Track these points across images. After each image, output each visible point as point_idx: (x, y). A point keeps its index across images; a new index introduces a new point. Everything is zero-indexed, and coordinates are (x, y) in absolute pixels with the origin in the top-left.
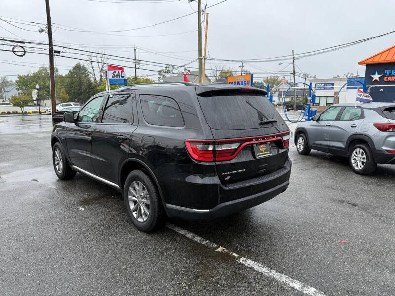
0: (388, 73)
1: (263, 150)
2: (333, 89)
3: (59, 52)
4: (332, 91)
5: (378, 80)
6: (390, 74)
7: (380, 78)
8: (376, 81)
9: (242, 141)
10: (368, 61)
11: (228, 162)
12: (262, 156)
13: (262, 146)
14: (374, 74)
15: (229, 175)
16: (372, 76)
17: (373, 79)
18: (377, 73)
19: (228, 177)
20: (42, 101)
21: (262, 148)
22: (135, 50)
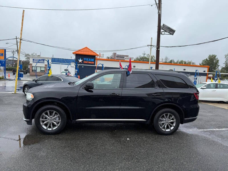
0: (85, 60)
2: (44, 63)
4: (44, 64)
5: (81, 62)
6: (86, 60)
7: (82, 61)
8: (80, 62)
10: (77, 52)
14: (79, 59)
16: (79, 60)
17: (79, 61)
18: (80, 59)
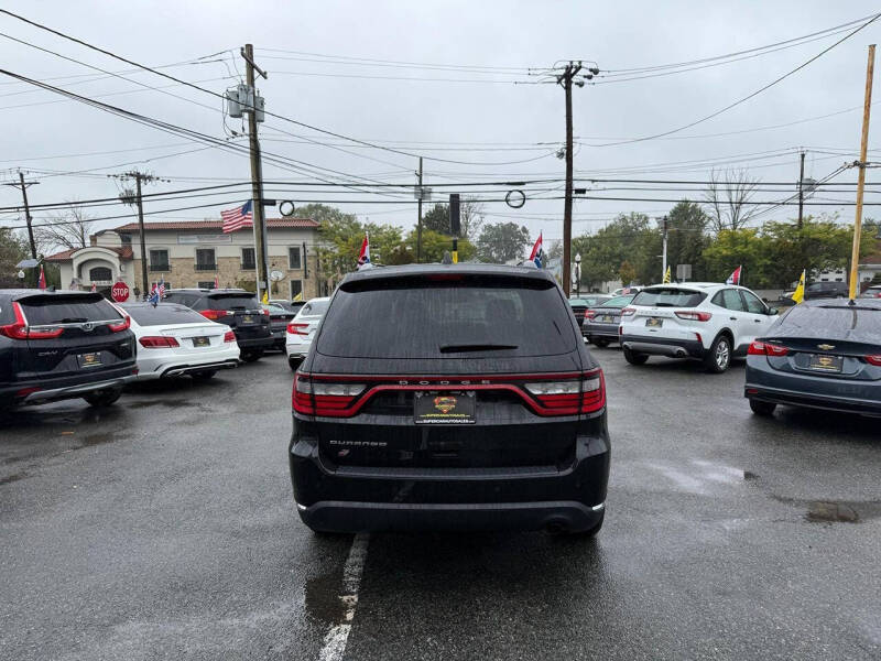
1: (445, 408)
3: (583, 191)
9: (370, 383)
11: (342, 421)
12: (436, 421)
13: (443, 399)
15: (346, 447)
19: (345, 452)
20: (604, 283)
21: (442, 403)
22: (803, 156)
